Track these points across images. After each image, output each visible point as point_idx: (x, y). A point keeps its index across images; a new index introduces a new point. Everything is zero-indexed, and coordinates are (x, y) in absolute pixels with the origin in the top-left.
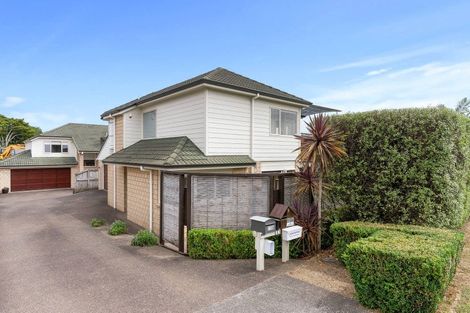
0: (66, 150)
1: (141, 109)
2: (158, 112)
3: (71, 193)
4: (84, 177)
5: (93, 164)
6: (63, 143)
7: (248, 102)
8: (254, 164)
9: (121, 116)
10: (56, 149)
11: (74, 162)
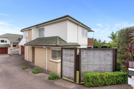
0: (6, 42)
1: (38, 27)
2: (45, 28)
3: (9, 56)
4: (14, 50)
5: (16, 46)
6: (5, 39)
7: (77, 26)
8: (80, 46)
9: (31, 29)
10: (2, 41)
11: (9, 46)
